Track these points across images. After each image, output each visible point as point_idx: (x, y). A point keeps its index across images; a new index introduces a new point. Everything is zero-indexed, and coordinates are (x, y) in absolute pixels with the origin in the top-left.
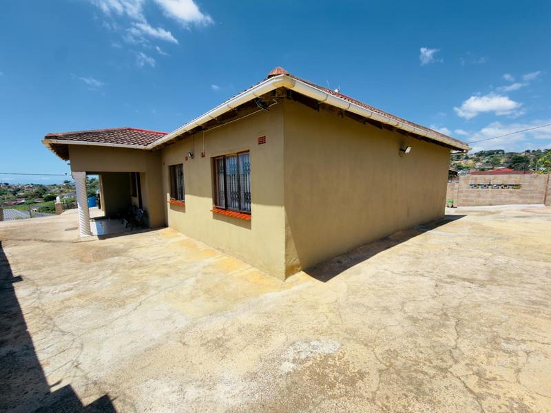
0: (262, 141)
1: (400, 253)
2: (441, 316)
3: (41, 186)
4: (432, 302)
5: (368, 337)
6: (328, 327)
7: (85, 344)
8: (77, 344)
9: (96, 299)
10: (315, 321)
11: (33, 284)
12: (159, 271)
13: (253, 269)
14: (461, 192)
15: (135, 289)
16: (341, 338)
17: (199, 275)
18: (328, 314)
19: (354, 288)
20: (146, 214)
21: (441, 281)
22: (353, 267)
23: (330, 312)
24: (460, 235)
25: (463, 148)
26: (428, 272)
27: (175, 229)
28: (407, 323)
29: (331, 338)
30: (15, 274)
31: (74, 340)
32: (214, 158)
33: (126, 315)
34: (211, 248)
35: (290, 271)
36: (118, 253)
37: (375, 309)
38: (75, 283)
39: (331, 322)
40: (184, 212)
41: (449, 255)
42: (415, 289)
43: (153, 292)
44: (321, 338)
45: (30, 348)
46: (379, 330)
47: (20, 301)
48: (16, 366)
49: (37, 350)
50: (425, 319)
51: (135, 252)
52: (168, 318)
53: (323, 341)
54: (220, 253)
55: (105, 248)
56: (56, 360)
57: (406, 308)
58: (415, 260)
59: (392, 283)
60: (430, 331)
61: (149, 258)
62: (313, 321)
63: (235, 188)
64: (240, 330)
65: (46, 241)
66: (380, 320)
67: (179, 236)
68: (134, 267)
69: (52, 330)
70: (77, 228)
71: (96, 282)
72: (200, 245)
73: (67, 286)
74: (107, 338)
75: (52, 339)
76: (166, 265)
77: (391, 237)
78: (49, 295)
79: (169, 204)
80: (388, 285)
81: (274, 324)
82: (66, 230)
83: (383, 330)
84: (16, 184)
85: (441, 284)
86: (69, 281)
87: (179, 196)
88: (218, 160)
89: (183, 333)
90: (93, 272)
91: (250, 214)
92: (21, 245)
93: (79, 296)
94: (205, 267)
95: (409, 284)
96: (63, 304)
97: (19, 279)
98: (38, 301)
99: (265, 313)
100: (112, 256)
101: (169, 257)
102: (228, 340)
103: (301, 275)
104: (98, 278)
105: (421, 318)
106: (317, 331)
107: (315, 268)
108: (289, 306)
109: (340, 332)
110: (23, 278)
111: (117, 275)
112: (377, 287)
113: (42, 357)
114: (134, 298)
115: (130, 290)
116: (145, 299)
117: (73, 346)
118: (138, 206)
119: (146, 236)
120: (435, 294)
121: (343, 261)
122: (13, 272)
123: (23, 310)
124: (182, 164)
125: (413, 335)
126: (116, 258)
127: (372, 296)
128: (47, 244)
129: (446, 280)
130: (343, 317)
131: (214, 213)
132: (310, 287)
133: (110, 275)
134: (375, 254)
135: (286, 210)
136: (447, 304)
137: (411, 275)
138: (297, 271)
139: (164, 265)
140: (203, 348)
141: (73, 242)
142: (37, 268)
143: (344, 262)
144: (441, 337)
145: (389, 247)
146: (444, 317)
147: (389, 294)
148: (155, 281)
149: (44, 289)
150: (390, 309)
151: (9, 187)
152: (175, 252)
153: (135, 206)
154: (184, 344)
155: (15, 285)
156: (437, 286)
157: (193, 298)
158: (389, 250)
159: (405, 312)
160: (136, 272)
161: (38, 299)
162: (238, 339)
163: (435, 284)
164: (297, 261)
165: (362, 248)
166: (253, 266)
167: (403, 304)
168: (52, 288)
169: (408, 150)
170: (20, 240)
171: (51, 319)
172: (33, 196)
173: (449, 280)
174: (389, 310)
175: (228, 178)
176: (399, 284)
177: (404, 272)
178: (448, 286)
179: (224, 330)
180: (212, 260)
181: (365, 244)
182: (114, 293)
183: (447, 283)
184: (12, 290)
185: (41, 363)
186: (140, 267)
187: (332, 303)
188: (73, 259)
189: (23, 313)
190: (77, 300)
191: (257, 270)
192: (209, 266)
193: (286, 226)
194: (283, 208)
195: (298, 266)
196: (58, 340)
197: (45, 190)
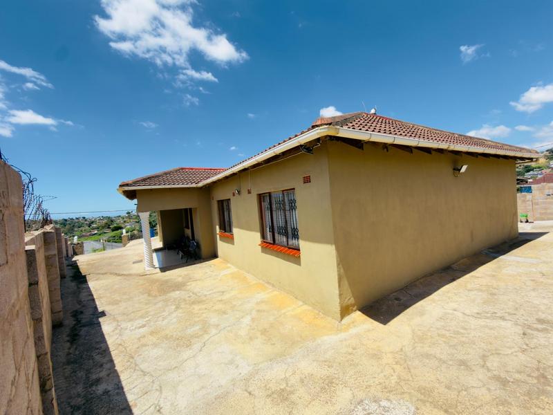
0: (307, 180)
1: (469, 286)
2: (537, 378)
3: (109, 218)
4: (522, 357)
5: (447, 400)
6: (398, 383)
7: (163, 387)
8: (156, 386)
9: (166, 337)
10: (382, 375)
11: (114, 319)
12: (216, 307)
13: (305, 307)
14: (537, 204)
15: (198, 327)
16: (414, 399)
17: (254, 312)
18: (395, 366)
19: (419, 333)
20: (198, 246)
21: (529, 327)
22: (414, 306)
23: (397, 363)
24: (544, 262)
25: (532, 157)
26: (509, 314)
27: (225, 260)
28: (494, 386)
29: (403, 399)
30: (100, 310)
31: (153, 382)
32: (260, 194)
33: (194, 356)
34: (261, 281)
35: (345, 311)
36: (178, 286)
37: (451, 363)
38: (147, 319)
39: (399, 378)
40: (233, 244)
41: (534, 290)
42: (496, 338)
43: (214, 331)
44: (392, 397)
45: (119, 388)
46: (459, 392)
47: (106, 337)
48: (111, 406)
49: (125, 390)
50: (516, 382)
51: (192, 286)
52: (231, 362)
53: (394, 402)
54: (271, 287)
55: (167, 281)
56: (142, 402)
57: (489, 364)
58: (489, 297)
59: (465, 329)
60: (526, 398)
61: (206, 293)
62: (379, 374)
63: (282, 223)
64: (302, 381)
65: (119, 275)
66: (458, 377)
67: (229, 267)
68: (193, 303)
69: (135, 370)
70: (141, 261)
71: (164, 319)
72: (250, 277)
73: (141, 322)
74: (181, 381)
75: (136, 379)
76: (222, 300)
77: (454, 266)
78: (127, 331)
79: (218, 236)
80: (462, 331)
81: (336, 376)
82: (134, 263)
83: (465, 393)
84: (91, 217)
85: (529, 331)
86: (142, 317)
87: (227, 228)
88: (264, 197)
89: (247, 380)
90: (160, 308)
91: (299, 250)
92: (101, 279)
93: (152, 333)
94: (258, 303)
95: (487, 331)
96: (140, 341)
97: (103, 314)
98: (120, 337)
99: (325, 361)
100: (174, 290)
101: (223, 292)
102: (292, 393)
103: (358, 315)
104: (165, 314)
105: (512, 380)
106: (385, 388)
107: (371, 307)
108: (350, 354)
109: (413, 391)
110: (106, 313)
111: (181, 311)
112: (448, 334)
113: (130, 398)
114: (198, 337)
115: (194, 329)
116: (208, 340)
117: (154, 388)
118: (191, 238)
119: (200, 268)
120: (525, 347)
121: (401, 298)
122: (98, 307)
123: (110, 346)
124: (229, 199)
125: (504, 403)
126: (178, 292)
127: (444, 345)
128: (119, 277)
129: (535, 326)
130: (412, 370)
131: (262, 247)
132: (369, 331)
133: (175, 311)
134: (438, 288)
135: (337, 249)
136: (544, 362)
137: (487, 318)
138: (353, 311)
139: (220, 301)
140: (268, 400)
141: (140, 276)
142: (116, 303)
143: (404, 299)
144: (544, 409)
145: (454, 280)
146: (542, 380)
147: (464, 343)
148: (214, 319)
149: (124, 325)
150: (469, 364)
151: (86, 220)
152: (228, 286)
153: (188, 237)
154: (250, 393)
155: (101, 320)
156: (524, 334)
157: (251, 339)
158: (455, 283)
159: (489, 370)
160: (196, 307)
161: (120, 335)
162: (301, 391)
163: (522, 332)
164: (352, 301)
165: (422, 280)
166: (305, 302)
167: (484, 357)
168: (129, 324)
169: (464, 169)
170: (99, 274)
171: (133, 358)
172: (103, 227)
173: (540, 326)
174: (467, 366)
175: (274, 213)
176: (475, 329)
177: (478, 313)
178: (540, 335)
179: (286, 380)
180: (263, 296)
181: (425, 276)
182: (180, 332)
183: (537, 330)
184: (99, 324)
185: (131, 404)
186: (199, 302)
187: (397, 353)
188: (143, 294)
189: (111, 350)
190: (151, 338)
191: (310, 308)
192: (262, 302)
193: (338, 265)
194: (334, 247)
195: (353, 305)
196: (140, 380)
197: (112, 221)
